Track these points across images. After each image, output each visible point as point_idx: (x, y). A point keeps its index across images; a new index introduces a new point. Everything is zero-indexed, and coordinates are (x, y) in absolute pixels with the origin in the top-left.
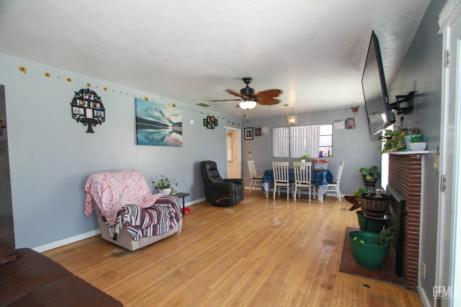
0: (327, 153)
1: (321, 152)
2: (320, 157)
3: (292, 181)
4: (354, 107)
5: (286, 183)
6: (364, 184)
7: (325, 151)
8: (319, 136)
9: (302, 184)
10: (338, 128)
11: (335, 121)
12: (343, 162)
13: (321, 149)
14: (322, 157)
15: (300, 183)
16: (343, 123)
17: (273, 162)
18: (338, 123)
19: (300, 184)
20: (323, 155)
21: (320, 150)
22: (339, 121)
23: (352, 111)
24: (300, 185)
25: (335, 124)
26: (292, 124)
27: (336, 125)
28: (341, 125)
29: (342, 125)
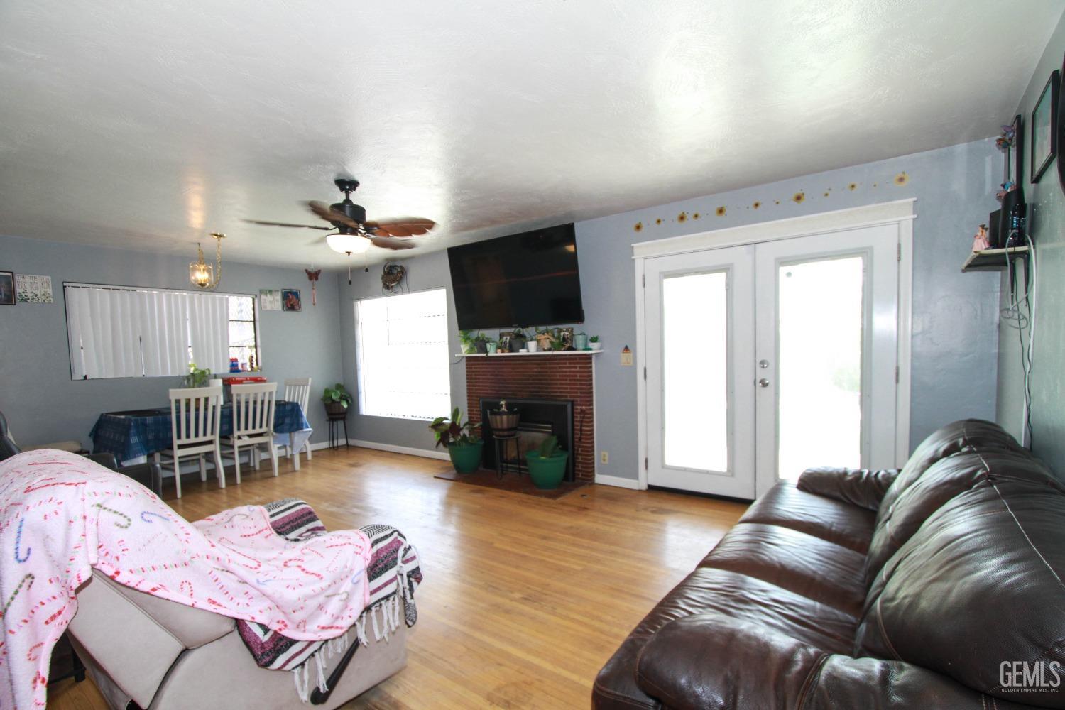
0: (247, 361)
1: (234, 361)
2: (232, 371)
3: (226, 435)
4: (312, 269)
5: (210, 442)
6: (327, 418)
7: (244, 356)
8: (226, 320)
9: (251, 436)
10: (269, 308)
11: (261, 292)
12: (310, 380)
13: (234, 353)
14: (238, 371)
15: (244, 436)
16: (279, 297)
17: (171, 390)
18: (268, 295)
19: (246, 439)
20: (240, 368)
21: (232, 356)
22: (270, 292)
23: (306, 276)
24: (246, 441)
25: (263, 297)
26: (202, 285)
27: (265, 300)
28: (274, 302)
29: (277, 301)
